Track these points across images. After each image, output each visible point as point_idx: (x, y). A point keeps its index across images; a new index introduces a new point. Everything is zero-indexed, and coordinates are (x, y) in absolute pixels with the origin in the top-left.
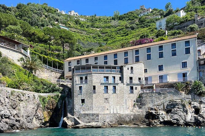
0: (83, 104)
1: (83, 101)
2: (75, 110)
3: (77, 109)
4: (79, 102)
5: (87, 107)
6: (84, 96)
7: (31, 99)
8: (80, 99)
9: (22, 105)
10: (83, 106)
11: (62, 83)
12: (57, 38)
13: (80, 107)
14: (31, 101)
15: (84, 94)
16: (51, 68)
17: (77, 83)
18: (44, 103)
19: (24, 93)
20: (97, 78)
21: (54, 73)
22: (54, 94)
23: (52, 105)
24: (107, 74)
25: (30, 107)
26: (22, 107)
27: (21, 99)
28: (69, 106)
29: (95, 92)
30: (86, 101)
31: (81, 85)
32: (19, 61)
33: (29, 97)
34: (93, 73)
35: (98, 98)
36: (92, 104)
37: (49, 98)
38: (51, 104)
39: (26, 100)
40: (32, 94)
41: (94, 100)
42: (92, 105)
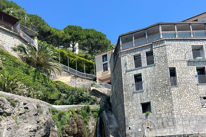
0: (147, 115)
1: (146, 107)
2: (128, 131)
3: (134, 128)
4: (137, 110)
5: (160, 121)
6: (149, 96)
7: (32, 113)
8: (139, 102)
9: (5, 123)
10: (149, 119)
11: (94, 88)
12: (82, 37)
13: (140, 121)
14: (31, 117)
15: (147, 90)
16: (74, 72)
17: (128, 69)
18: (62, 123)
19: (16, 99)
20: (176, 51)
21: (80, 80)
22: (81, 105)
23: (78, 126)
24: (199, 40)
25: (25, 128)
26: (5, 129)
27: (6, 111)
28: (111, 126)
29: (174, 83)
30: (156, 107)
31: (138, 72)
32: (15, 50)
33: (27, 108)
34: (167, 40)
35: (186, 96)
36: (171, 112)
37: (71, 112)
38: (75, 124)
39: (20, 114)
40: (33, 103)
41: (176, 101)
42: (173, 114)
